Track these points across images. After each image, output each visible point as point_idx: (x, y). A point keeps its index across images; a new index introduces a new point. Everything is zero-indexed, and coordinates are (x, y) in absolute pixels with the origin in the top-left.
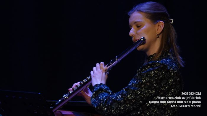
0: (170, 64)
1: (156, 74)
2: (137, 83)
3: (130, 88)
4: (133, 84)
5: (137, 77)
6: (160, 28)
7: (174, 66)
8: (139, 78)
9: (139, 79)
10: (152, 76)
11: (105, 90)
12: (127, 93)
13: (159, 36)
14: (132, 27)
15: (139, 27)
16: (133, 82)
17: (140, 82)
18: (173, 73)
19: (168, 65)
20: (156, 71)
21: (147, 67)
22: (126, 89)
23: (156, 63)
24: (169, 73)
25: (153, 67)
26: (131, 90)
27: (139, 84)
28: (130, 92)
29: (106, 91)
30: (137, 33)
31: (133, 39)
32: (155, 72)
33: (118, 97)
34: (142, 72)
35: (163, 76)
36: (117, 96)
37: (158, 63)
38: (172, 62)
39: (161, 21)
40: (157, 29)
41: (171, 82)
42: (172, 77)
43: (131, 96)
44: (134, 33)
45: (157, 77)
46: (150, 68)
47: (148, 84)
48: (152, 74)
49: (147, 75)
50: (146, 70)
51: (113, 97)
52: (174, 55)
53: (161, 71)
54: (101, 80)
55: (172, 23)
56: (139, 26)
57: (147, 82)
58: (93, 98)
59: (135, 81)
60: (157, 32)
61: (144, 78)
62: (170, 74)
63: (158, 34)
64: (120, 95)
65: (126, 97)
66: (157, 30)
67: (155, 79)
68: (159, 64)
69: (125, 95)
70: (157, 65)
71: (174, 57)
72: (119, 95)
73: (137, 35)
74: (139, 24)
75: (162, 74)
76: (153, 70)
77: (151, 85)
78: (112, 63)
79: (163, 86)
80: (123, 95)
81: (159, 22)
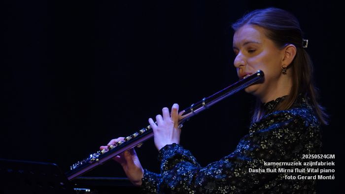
0: (309, 117)
1: (286, 134)
2: (252, 149)
3: (239, 158)
4: (243, 150)
5: (252, 138)
6: (288, 57)
7: (315, 122)
8: (254, 140)
9: (256, 143)
10: (279, 138)
11: (186, 157)
12: (234, 166)
13: (285, 71)
14: (239, 50)
15: (251, 51)
16: (243, 147)
17: (256, 148)
18: (314, 133)
19: (305, 119)
20: (286, 129)
21: (269, 121)
22: (230, 159)
23: (287, 115)
24: (306, 134)
25: (280, 122)
26: (241, 161)
27: (254, 151)
28: (238, 164)
29: (187, 159)
30: (247, 63)
31: (239, 72)
32: (284, 131)
33: (217, 173)
34: (260, 129)
35: (298, 138)
36: (214, 170)
37: (290, 114)
38: (311, 114)
39: (291, 45)
40: (283, 58)
41: (309, 148)
42: (312, 140)
43: (240, 172)
44: (243, 63)
45: (287, 140)
46: (274, 123)
47: (271, 152)
48: (279, 134)
49: (270, 136)
50: (268, 126)
51: (207, 172)
52: (311, 102)
53: (293, 130)
54: (173, 138)
55: (306, 46)
56: (252, 49)
57: (270, 148)
58: (166, 171)
59: (248, 146)
60: (283, 63)
61: (264, 140)
62: (309, 134)
63: (284, 66)
64: (220, 168)
65: (230, 173)
66: (283, 60)
67: (284, 143)
68: (291, 116)
69: (229, 169)
70: (286, 118)
71: (311, 105)
72: (217, 170)
73: (247, 65)
74: (253, 47)
75: (296, 135)
76: (280, 128)
77: (276, 154)
78: (194, 110)
79: (297, 155)
80: (224, 168)
81: (288, 46)
